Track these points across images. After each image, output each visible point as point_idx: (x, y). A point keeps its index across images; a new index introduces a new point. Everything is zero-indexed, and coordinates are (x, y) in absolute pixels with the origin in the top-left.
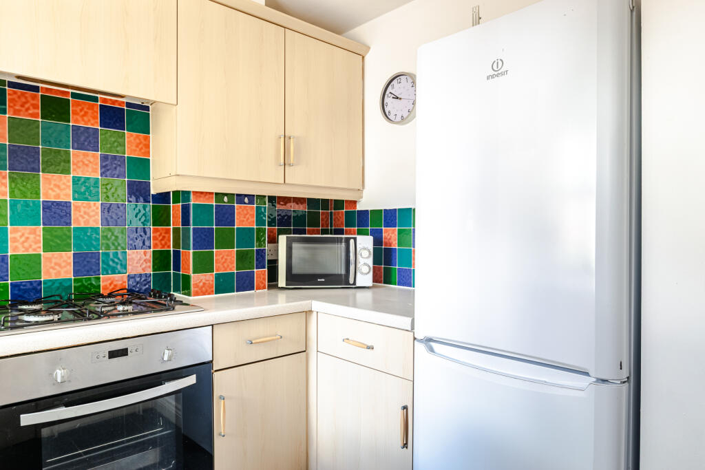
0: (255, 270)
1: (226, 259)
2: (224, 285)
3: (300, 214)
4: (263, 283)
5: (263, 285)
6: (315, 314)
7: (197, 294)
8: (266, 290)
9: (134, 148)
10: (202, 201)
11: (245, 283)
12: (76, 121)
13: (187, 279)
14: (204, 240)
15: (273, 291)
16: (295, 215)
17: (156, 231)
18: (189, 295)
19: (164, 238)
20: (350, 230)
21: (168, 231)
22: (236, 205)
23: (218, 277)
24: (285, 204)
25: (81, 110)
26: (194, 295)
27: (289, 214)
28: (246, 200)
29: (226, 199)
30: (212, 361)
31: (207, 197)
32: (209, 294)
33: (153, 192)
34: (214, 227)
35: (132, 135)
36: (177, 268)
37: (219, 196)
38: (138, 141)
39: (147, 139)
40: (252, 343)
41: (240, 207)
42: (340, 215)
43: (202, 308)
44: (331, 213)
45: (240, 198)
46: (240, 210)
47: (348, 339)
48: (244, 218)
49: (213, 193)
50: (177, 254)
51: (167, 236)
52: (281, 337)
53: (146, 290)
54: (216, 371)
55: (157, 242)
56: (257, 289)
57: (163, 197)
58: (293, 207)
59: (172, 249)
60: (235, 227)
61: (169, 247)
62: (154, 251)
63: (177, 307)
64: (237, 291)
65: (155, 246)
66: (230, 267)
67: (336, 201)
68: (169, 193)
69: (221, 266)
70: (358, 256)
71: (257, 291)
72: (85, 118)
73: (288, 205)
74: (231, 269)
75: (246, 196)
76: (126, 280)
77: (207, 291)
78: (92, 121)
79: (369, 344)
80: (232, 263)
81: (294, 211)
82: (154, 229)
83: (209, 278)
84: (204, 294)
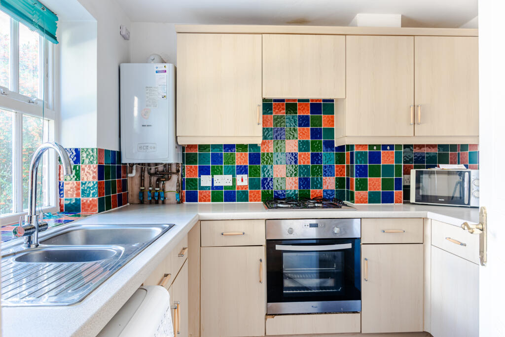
0: (394, 191)
1: (375, 184)
2: (374, 198)
3: (432, 155)
4: (399, 199)
5: (399, 201)
6: (430, 220)
7: (357, 202)
8: (402, 204)
9: (326, 123)
10: (360, 150)
11: (387, 198)
12: (300, 113)
13: (352, 193)
14: (362, 172)
15: (406, 205)
16: (428, 155)
17: (337, 167)
18: (353, 203)
19: (342, 171)
20: (473, 166)
21: (343, 167)
22: (381, 151)
23: (370, 194)
24: (420, 149)
25: (302, 107)
26: (356, 203)
27: (424, 155)
28: (388, 148)
29: (375, 148)
30: (361, 238)
31: (364, 147)
32: (365, 203)
33: (335, 146)
34: (368, 164)
35: (325, 116)
36: (348, 188)
37: (371, 146)
38: (328, 119)
39: (333, 117)
40: (384, 232)
41: (384, 152)
42: (465, 155)
43: (355, 208)
44: (459, 153)
45: (384, 147)
46: (384, 154)
47: (450, 238)
48: (387, 159)
49: (367, 145)
50: (348, 179)
51: (343, 169)
52: (404, 232)
53: (332, 198)
54: (363, 244)
55: (338, 173)
56: (396, 203)
57: (341, 148)
58: (425, 150)
59: (346, 177)
60: (381, 164)
61: (344, 176)
62: (336, 178)
63: (343, 207)
64: (382, 203)
65: (337, 175)
66: (378, 188)
67: (462, 145)
68: (344, 146)
69: (372, 188)
70: (472, 184)
71: (396, 204)
72: (304, 111)
73: (423, 149)
74: (378, 190)
75: (388, 145)
76: (322, 192)
77: (363, 201)
78: (307, 112)
79: (463, 242)
80: (379, 186)
81: (427, 153)
82: (336, 166)
83: (365, 194)
84: (362, 203)
